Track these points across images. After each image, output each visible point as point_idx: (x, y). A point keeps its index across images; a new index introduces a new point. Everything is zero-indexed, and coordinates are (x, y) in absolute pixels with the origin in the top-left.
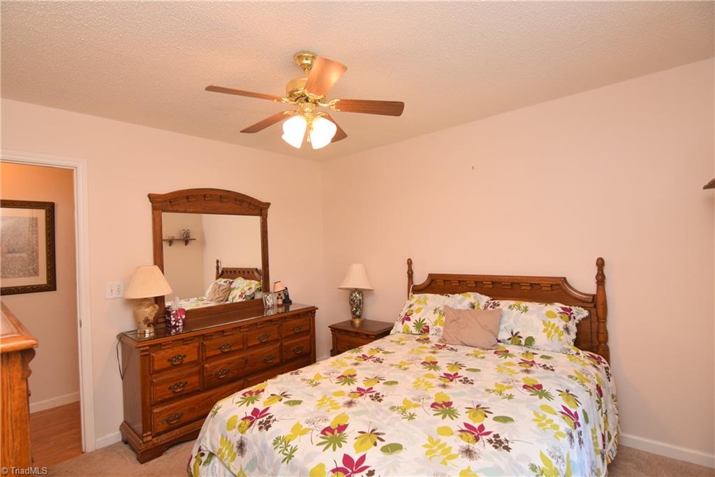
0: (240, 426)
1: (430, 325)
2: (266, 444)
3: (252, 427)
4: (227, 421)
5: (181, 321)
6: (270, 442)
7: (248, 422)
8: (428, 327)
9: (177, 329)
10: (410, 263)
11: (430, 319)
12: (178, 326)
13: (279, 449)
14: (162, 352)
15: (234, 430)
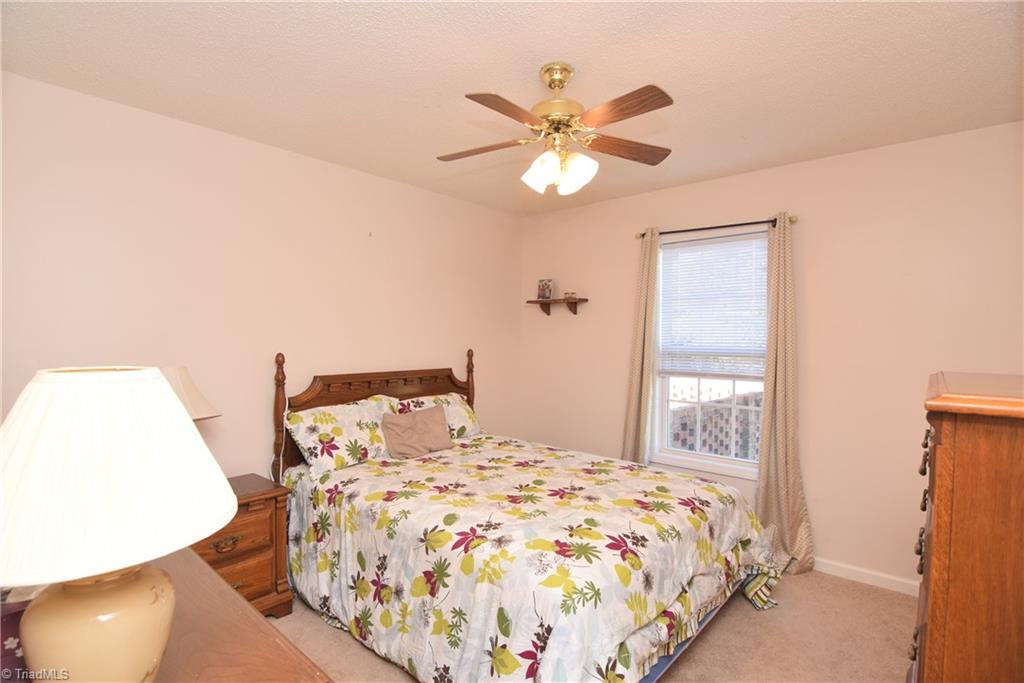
0: (633, 566)
1: (367, 446)
2: (662, 549)
3: (638, 553)
4: (618, 580)
6: (661, 544)
7: (629, 555)
8: (365, 449)
10: (280, 361)
11: (363, 438)
13: (670, 539)
15: (633, 575)
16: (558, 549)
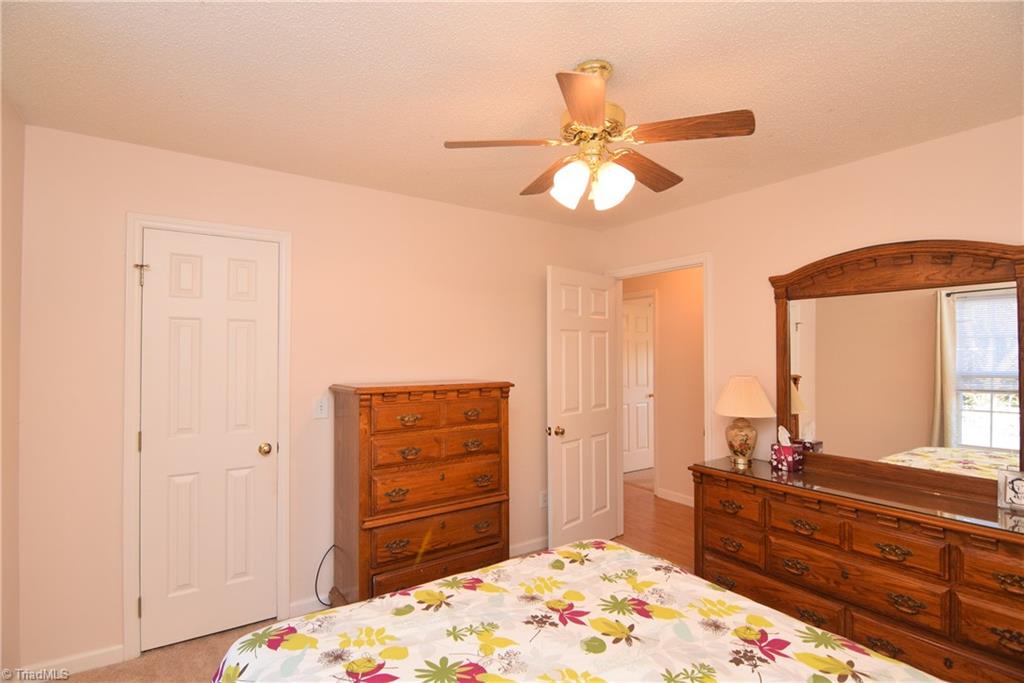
3: (742, 643)
5: (785, 463)
9: (780, 473)
12: (781, 470)
14: (715, 487)
16: (646, 607)
